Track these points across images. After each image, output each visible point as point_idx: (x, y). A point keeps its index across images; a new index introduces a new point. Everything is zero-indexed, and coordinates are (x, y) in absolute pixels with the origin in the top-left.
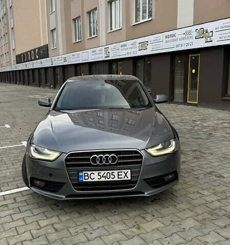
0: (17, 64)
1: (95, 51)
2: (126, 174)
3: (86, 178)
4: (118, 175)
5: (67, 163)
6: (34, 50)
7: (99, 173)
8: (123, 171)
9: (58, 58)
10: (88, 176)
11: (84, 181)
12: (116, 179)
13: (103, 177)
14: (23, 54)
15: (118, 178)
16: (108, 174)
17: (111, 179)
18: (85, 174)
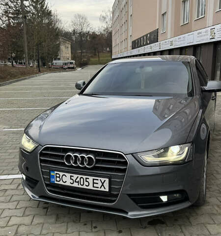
0: (132, 49)
1: (200, 33)
2: (103, 184)
3: (58, 179)
4: (94, 183)
5: (41, 158)
6: (146, 35)
7: (71, 176)
8: (99, 178)
9: (166, 42)
10: (59, 177)
11: (56, 182)
12: (91, 187)
13: (75, 182)
14: (138, 40)
15: (93, 187)
16: (82, 179)
17: (84, 187)
18: (56, 174)
